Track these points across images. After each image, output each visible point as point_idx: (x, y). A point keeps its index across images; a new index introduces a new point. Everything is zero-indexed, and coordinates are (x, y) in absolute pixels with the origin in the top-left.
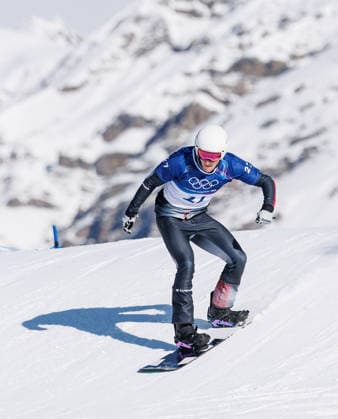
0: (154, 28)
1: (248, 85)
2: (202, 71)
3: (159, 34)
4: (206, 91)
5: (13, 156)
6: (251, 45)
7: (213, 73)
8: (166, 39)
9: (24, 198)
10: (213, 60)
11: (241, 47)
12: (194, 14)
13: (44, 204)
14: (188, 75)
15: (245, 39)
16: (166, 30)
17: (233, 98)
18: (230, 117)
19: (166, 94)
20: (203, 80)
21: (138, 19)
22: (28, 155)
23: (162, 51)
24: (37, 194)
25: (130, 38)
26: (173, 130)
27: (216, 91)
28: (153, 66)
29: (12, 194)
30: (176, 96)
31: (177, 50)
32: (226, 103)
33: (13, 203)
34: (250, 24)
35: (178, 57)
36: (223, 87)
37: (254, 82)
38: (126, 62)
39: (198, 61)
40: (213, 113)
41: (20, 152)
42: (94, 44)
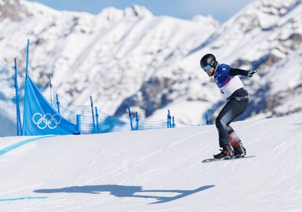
0: (253, 20)
1: (296, 46)
2: (275, 39)
3: (256, 23)
4: (277, 49)
5: (190, 79)
6: (297, 28)
7: (280, 40)
8: (259, 25)
9: (194, 97)
10: (280, 35)
11: (293, 28)
12: (271, 13)
13: (204, 100)
14: (269, 41)
15: (295, 25)
16: (259, 21)
17: (290, 51)
18: (288, 60)
19: (259, 50)
20: (276, 44)
21: (246, 16)
22: (196, 78)
23: (257, 31)
24: (201, 96)
25: (243, 25)
26: (262, 66)
27: (282, 49)
28: (253, 38)
29: (189, 96)
30: (263, 50)
31: (264, 30)
32: (286, 54)
33: (190, 99)
34: (297, 18)
35: (265, 33)
36: (285, 47)
37: (299, 44)
38: (241, 36)
39: (273, 35)
40: (280, 59)
41: (193, 77)
42: (226, 28)
